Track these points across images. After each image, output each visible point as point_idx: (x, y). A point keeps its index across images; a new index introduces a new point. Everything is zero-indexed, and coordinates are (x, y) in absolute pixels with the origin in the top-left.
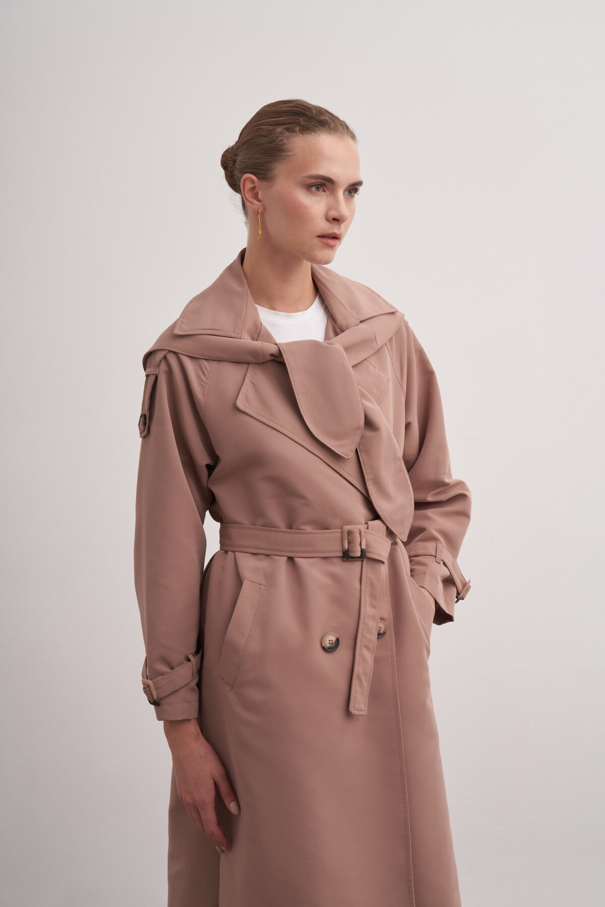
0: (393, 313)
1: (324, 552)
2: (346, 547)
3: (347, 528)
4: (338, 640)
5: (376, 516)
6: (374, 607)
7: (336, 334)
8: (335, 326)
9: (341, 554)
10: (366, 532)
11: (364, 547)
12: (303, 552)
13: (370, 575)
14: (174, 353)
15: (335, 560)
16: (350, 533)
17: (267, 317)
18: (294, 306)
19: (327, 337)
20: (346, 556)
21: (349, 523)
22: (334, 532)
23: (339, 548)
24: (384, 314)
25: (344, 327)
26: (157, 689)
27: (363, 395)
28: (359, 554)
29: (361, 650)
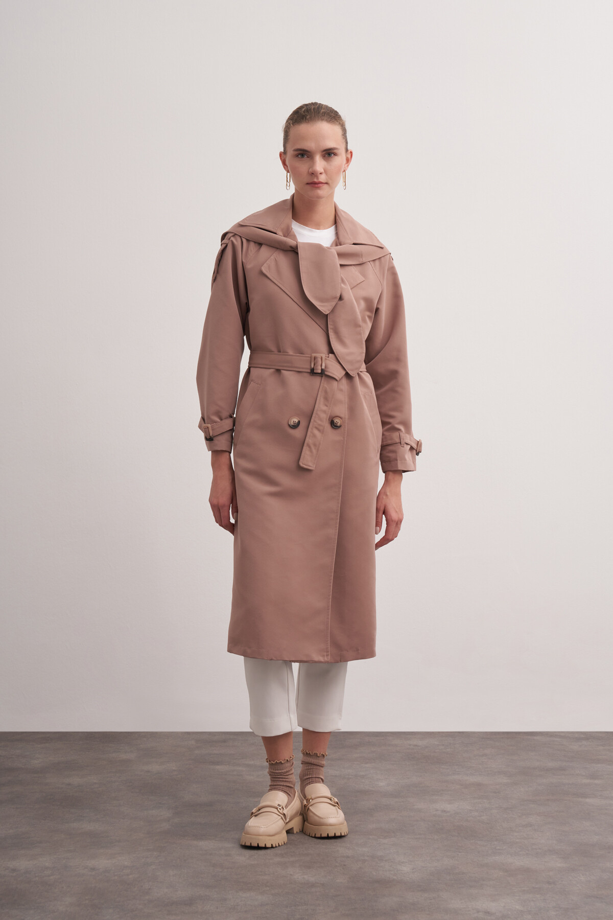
0: (382, 248)
1: (299, 368)
2: (313, 367)
3: (314, 355)
4: (299, 422)
5: (331, 351)
6: (327, 406)
7: (337, 245)
8: (338, 242)
9: (309, 371)
10: (326, 359)
11: (323, 367)
12: (286, 367)
13: (326, 386)
14: (240, 237)
15: (306, 375)
16: (315, 358)
17: (296, 228)
18: (318, 226)
19: (331, 246)
20: (312, 372)
21: (316, 352)
22: (306, 357)
23: (309, 367)
24: (375, 246)
25: (342, 243)
26: (213, 430)
27: (343, 281)
28: (320, 371)
29: (312, 429)
